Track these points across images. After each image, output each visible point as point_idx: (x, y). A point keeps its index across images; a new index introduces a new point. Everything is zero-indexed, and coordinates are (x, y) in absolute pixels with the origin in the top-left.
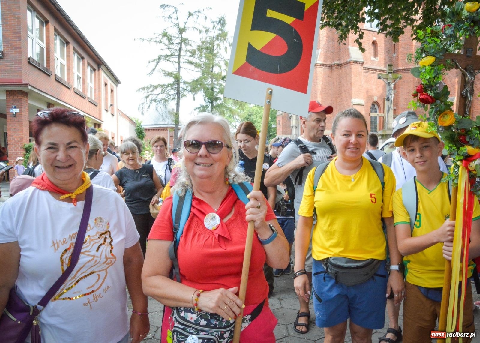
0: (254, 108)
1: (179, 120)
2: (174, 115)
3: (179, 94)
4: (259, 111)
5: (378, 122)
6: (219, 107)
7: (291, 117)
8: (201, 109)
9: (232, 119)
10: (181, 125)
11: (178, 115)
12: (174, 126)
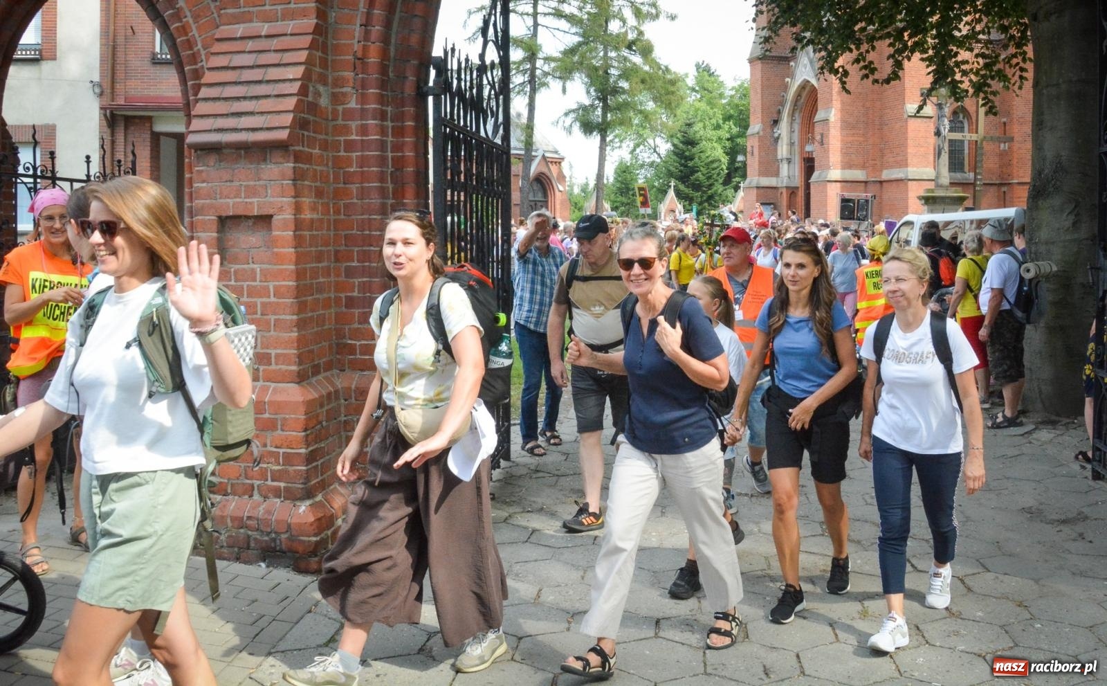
0: (698, 104)
1: (534, 140)
2: (522, 129)
3: (534, 84)
4: (711, 112)
5: (966, 151)
6: (619, 109)
7: (778, 138)
8: (581, 112)
9: (648, 131)
10: (536, 151)
11: (532, 129)
12: (523, 152)
